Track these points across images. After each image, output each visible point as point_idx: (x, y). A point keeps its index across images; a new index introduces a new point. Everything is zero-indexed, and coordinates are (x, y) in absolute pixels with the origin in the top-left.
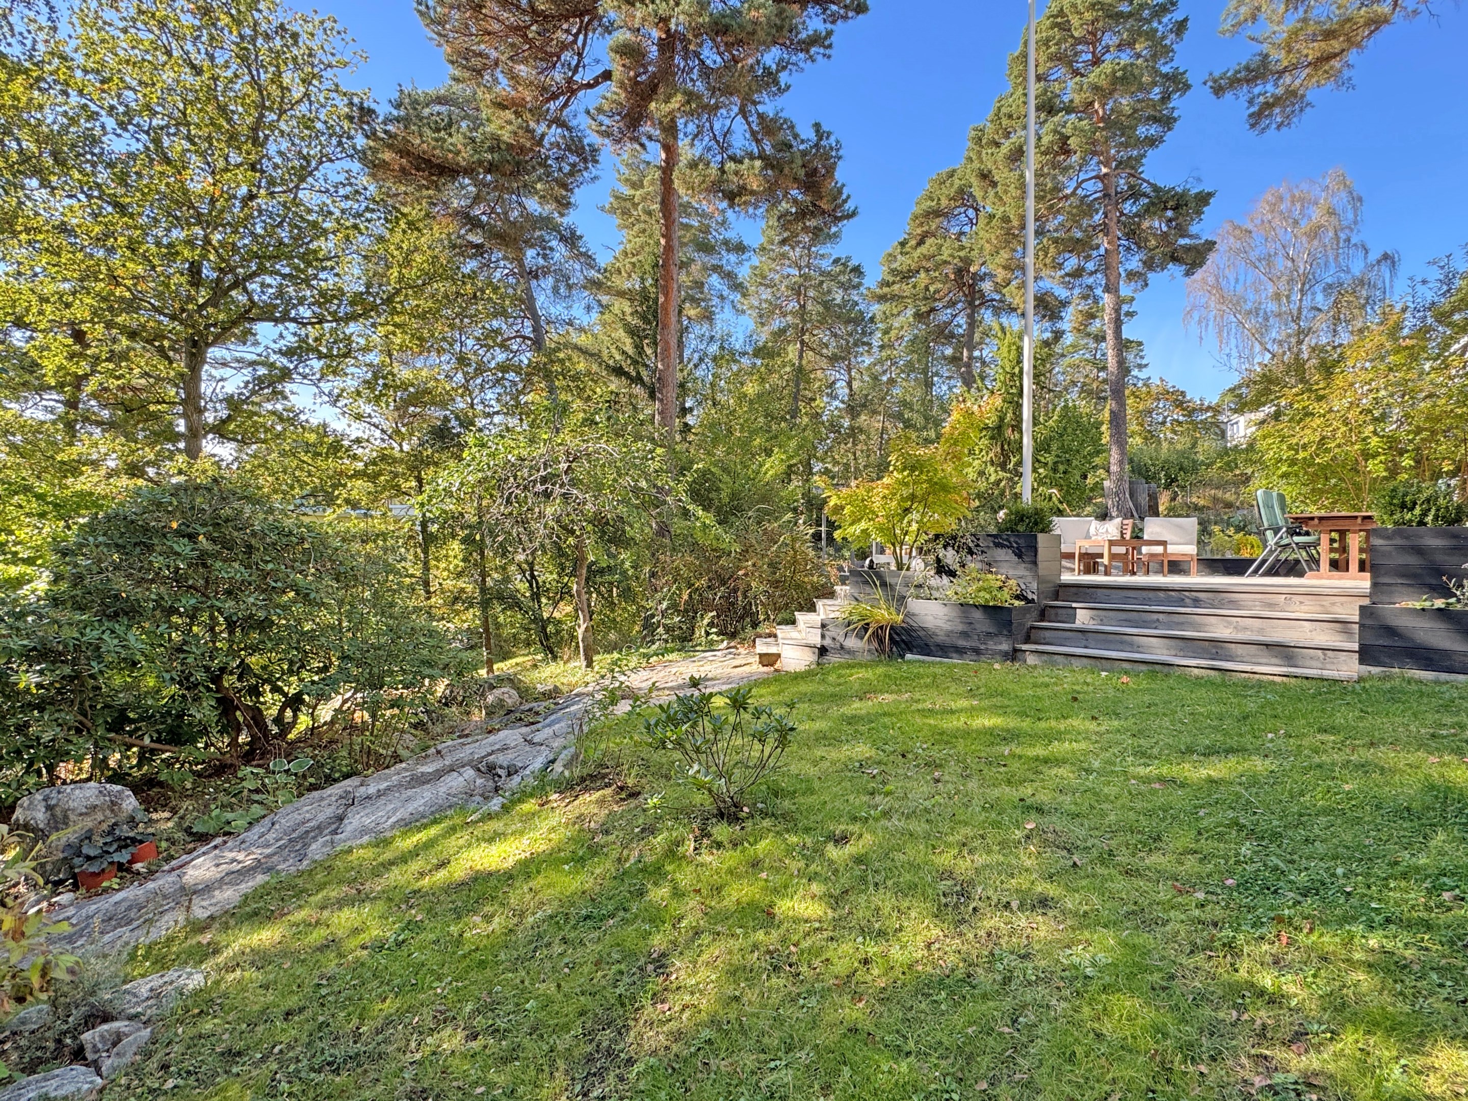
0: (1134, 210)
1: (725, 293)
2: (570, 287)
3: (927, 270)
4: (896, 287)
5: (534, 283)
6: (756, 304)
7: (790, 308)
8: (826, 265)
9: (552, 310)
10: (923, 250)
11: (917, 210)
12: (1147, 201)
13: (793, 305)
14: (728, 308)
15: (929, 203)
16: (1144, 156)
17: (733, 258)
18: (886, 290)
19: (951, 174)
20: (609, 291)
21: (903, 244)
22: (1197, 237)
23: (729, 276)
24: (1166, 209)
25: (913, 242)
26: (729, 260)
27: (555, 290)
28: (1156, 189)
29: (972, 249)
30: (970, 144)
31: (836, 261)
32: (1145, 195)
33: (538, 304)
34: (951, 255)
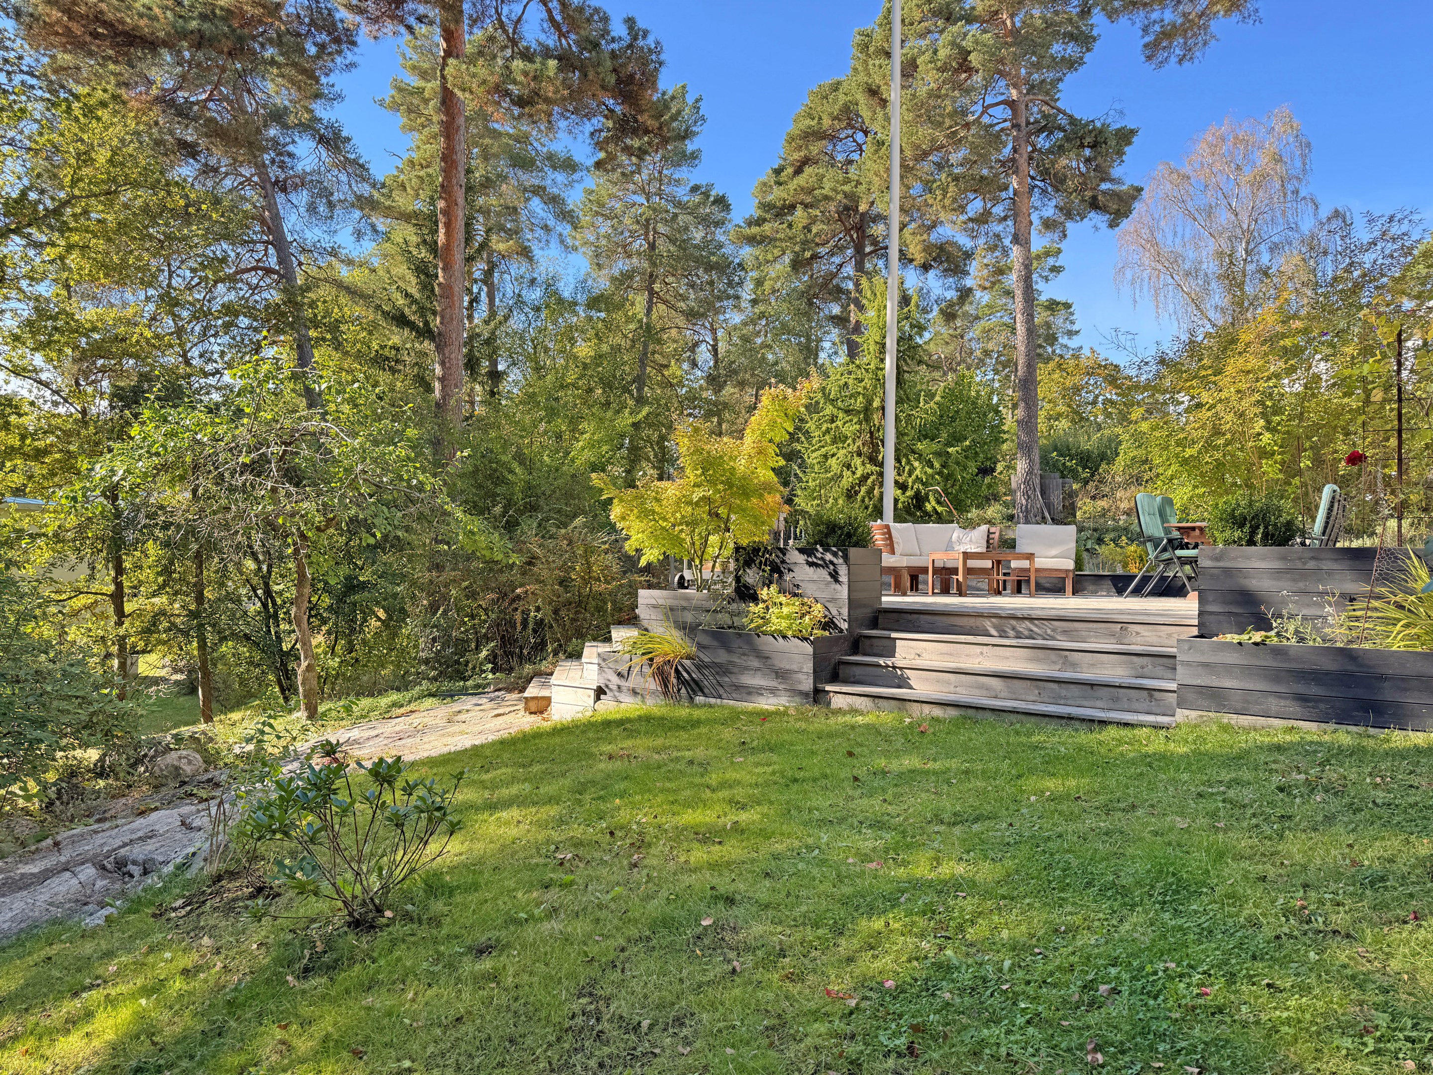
0: (1047, 145)
1: (551, 223)
2: (331, 205)
3: (806, 206)
4: (767, 227)
5: (280, 198)
6: (592, 239)
7: (636, 245)
8: (682, 193)
9: (309, 235)
10: (801, 180)
11: (794, 129)
12: (1061, 135)
13: (640, 244)
14: (554, 244)
15: (808, 122)
16: (1060, 80)
17: (561, 177)
18: (755, 230)
19: (836, 87)
20: (388, 212)
21: (778, 172)
22: (1118, 181)
23: (554, 201)
24: (1082, 146)
25: (790, 170)
26: (555, 180)
27: (312, 209)
28: (1072, 120)
29: (859, 183)
30: (855, 52)
31: (695, 189)
32: (1061, 129)
33: (287, 227)
34: (834, 190)
